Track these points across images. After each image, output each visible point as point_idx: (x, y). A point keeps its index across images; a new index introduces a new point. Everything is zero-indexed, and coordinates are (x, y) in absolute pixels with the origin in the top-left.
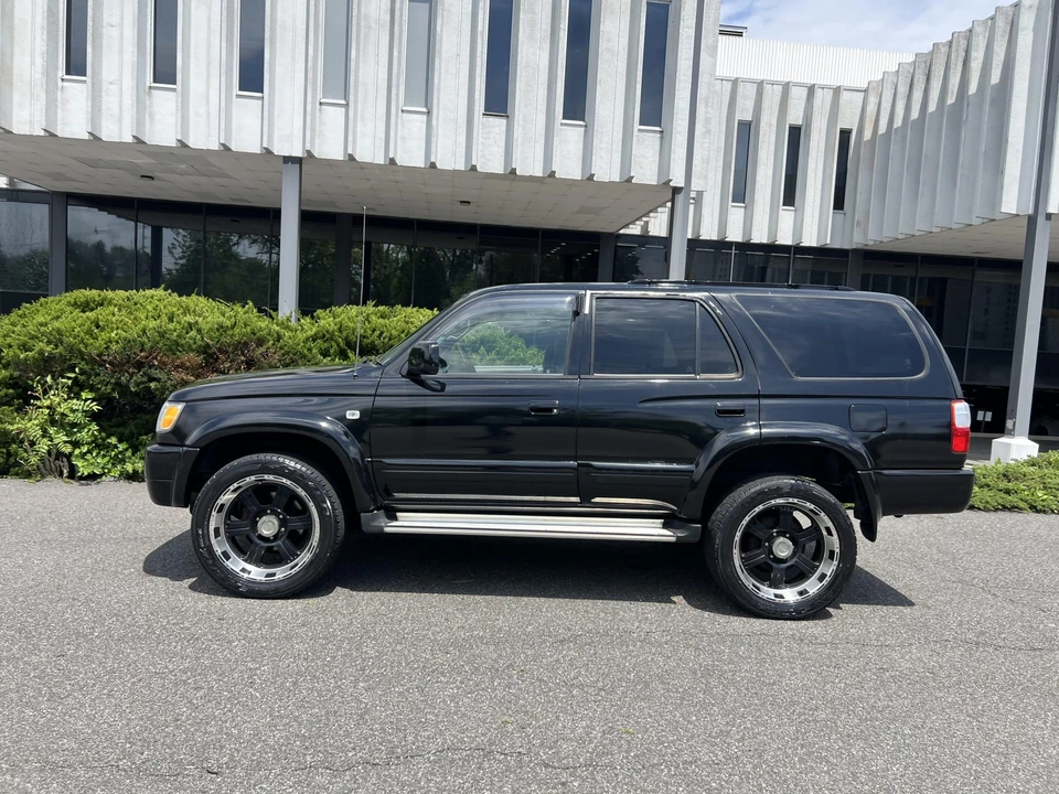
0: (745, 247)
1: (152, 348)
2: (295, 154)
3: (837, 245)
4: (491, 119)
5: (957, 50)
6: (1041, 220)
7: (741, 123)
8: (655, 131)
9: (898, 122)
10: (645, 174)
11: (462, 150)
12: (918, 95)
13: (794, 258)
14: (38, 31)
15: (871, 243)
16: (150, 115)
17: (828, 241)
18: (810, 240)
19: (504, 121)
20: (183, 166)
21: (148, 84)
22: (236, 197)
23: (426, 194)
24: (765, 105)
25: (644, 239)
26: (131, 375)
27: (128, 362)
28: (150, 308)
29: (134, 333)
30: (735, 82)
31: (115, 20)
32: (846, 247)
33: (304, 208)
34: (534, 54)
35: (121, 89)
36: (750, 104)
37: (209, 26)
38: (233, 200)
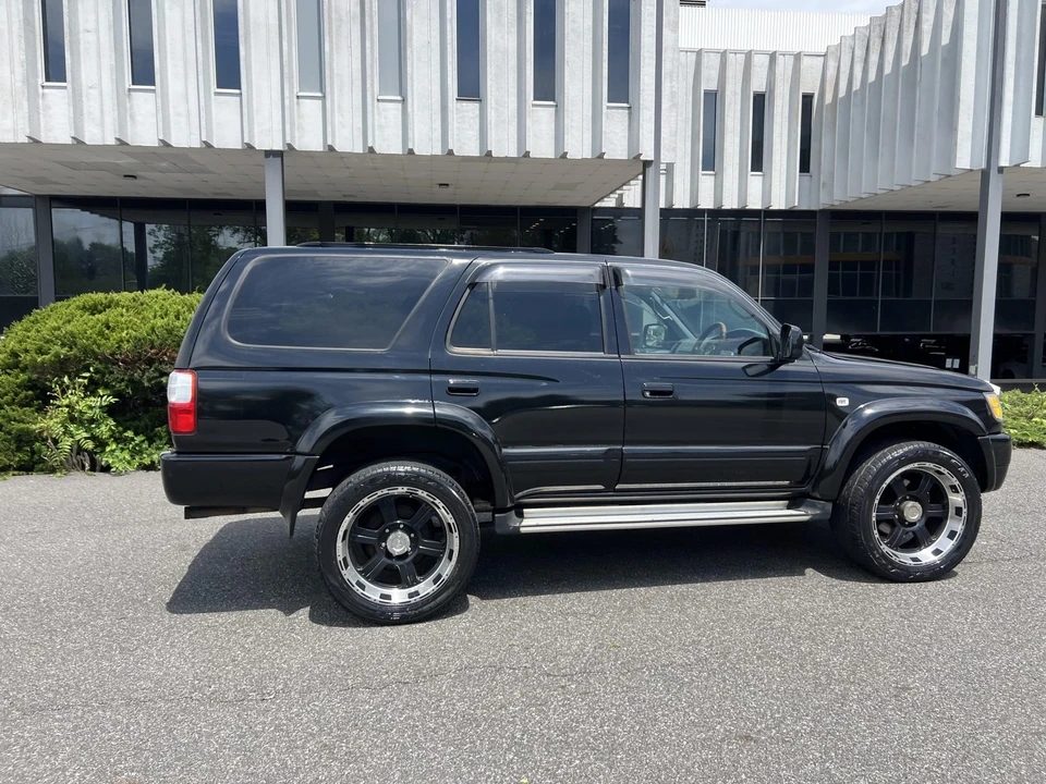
0: (717, 213)
1: (161, 345)
2: (275, 148)
3: (804, 207)
4: (465, 104)
5: (909, 13)
6: (993, 173)
7: (707, 93)
8: (623, 108)
9: (857, 85)
10: (617, 149)
11: (438, 134)
12: (874, 58)
13: (765, 221)
14: (16, 40)
15: (837, 203)
16: (132, 117)
17: (796, 204)
18: (779, 203)
19: (477, 105)
20: (164, 164)
21: (127, 87)
22: (218, 191)
23: (405, 179)
24: (730, 73)
25: (620, 211)
26: (144, 372)
27: (140, 359)
28: (157, 307)
29: (143, 331)
30: (699, 53)
31: (91, 25)
32: (813, 208)
33: (287, 198)
34: (502, 38)
35: (101, 94)
36: (715, 74)
37: (184, 27)
38: (214, 194)
